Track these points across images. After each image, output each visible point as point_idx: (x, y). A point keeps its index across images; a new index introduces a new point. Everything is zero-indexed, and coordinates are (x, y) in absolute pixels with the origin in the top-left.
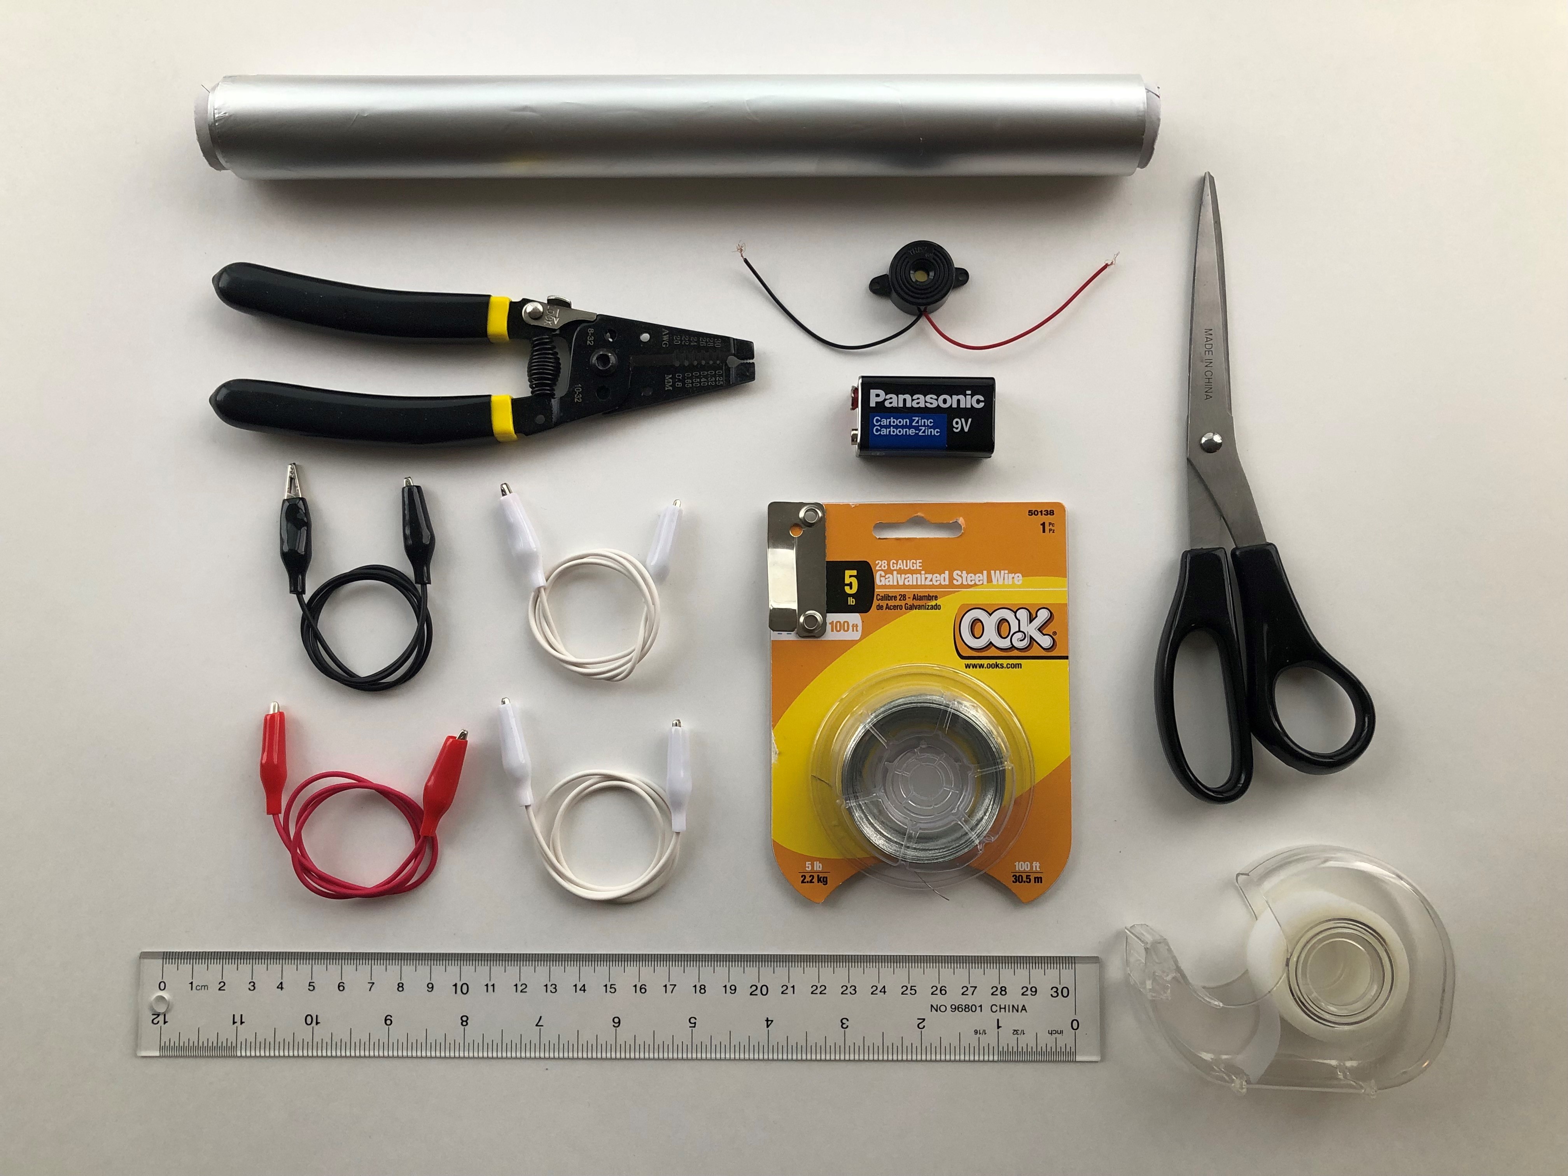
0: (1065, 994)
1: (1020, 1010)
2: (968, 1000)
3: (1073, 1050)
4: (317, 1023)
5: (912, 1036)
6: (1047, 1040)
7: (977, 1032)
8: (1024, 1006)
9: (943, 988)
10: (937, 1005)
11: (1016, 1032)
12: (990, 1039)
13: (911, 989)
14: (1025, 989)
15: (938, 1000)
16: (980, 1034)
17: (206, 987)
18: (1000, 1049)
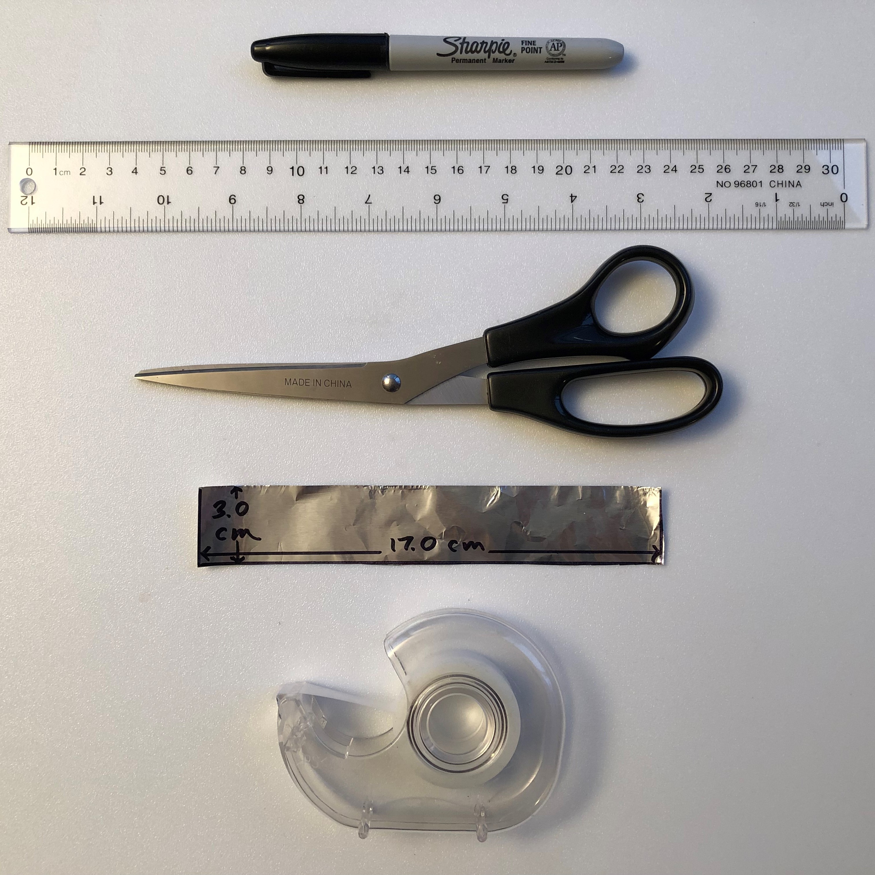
0: (835, 171)
1: (795, 185)
2: (750, 177)
3: (842, 219)
4: (168, 203)
5: (701, 208)
6: (819, 212)
7: (758, 204)
8: (799, 181)
9: (727, 167)
10: (722, 182)
11: (792, 204)
12: (769, 210)
13: (699, 168)
14: (800, 167)
15: (723, 177)
16: (760, 206)
17: (68, 173)
18: (779, 219)
